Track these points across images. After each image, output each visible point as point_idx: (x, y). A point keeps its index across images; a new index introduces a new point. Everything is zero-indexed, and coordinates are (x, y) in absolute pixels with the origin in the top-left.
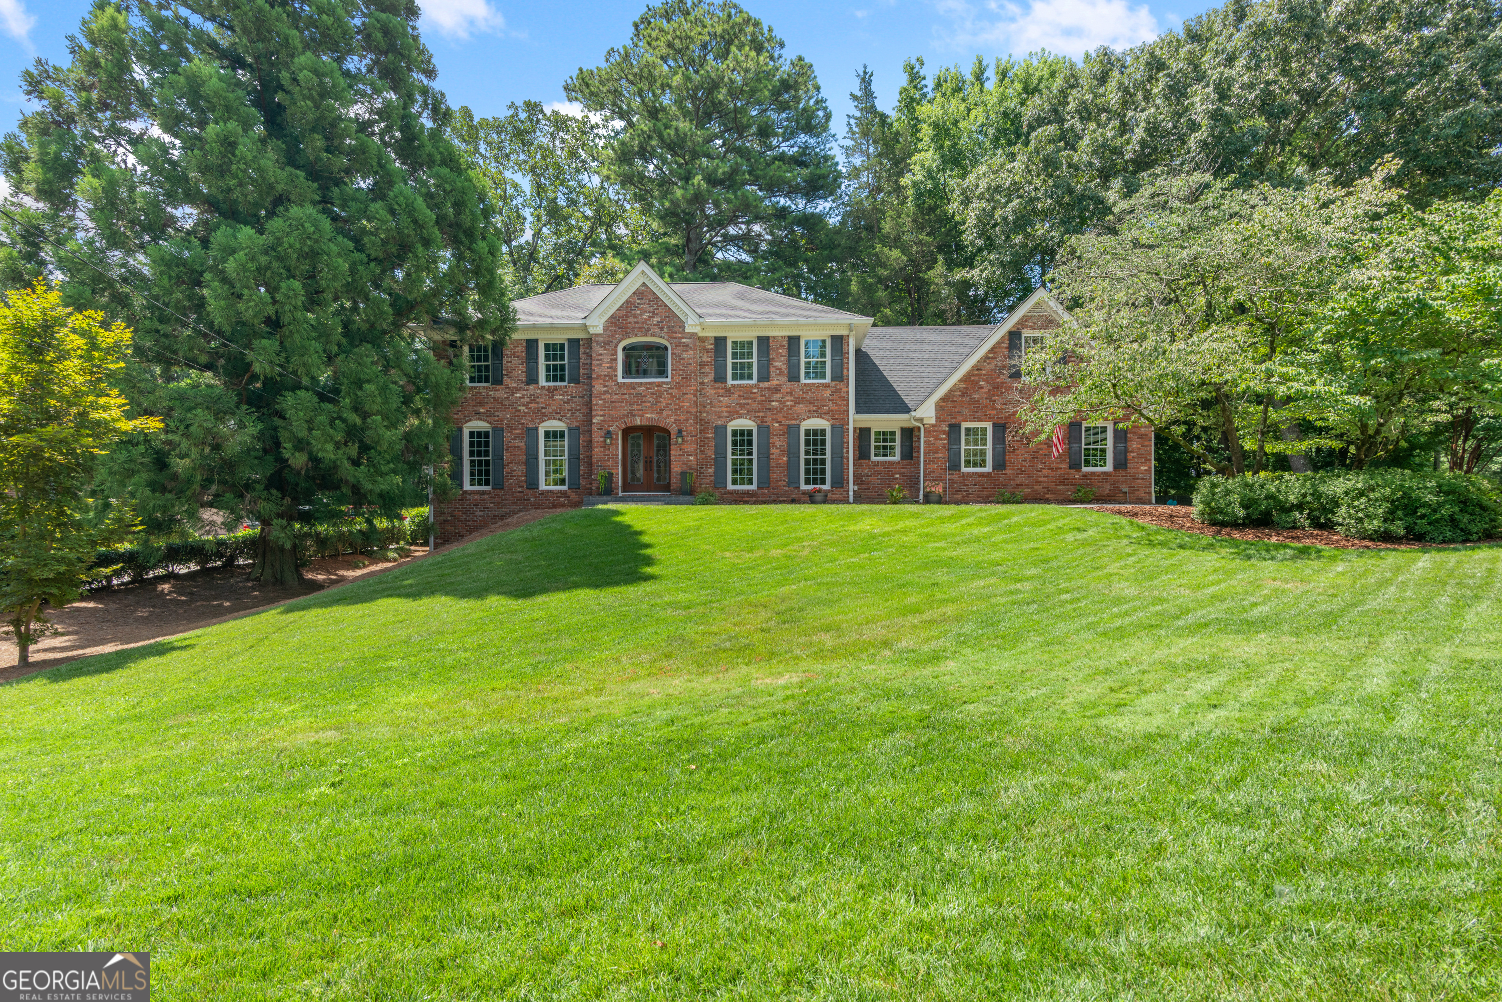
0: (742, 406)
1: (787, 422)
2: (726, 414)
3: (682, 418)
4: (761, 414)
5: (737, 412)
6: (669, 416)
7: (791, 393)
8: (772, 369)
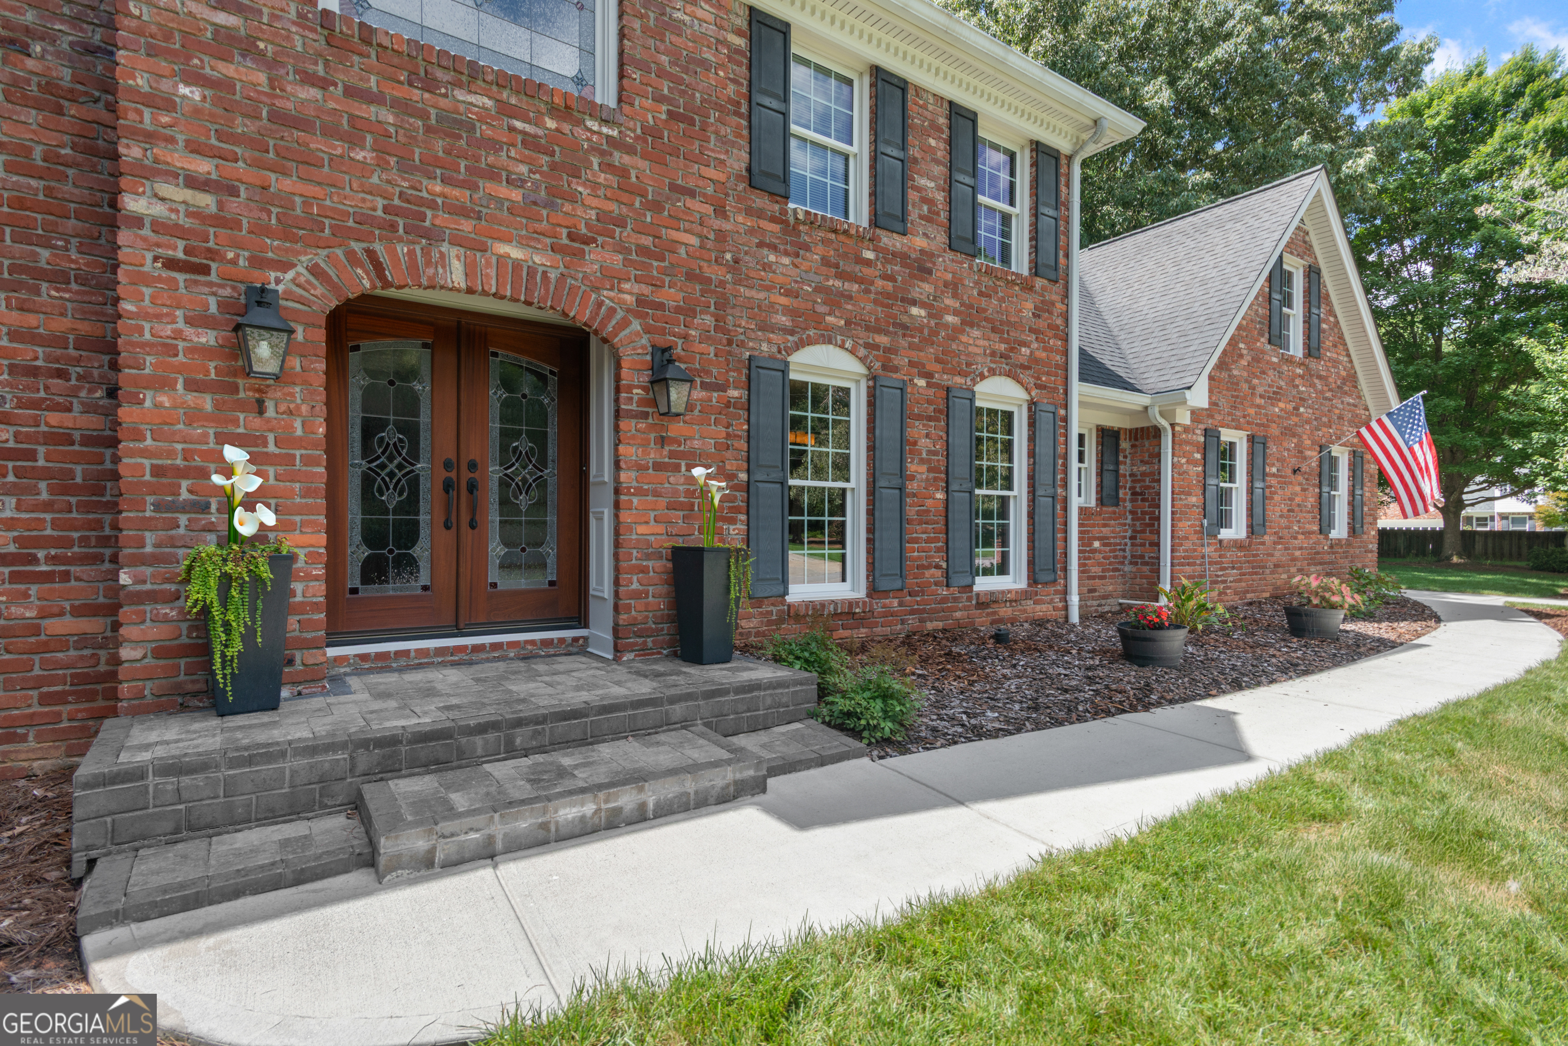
0: (835, 300)
1: (947, 380)
2: (783, 320)
3: (671, 296)
4: (883, 340)
5: (818, 320)
6: (612, 278)
7: (954, 286)
8: (912, 195)
